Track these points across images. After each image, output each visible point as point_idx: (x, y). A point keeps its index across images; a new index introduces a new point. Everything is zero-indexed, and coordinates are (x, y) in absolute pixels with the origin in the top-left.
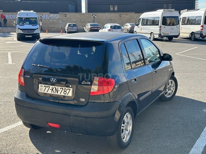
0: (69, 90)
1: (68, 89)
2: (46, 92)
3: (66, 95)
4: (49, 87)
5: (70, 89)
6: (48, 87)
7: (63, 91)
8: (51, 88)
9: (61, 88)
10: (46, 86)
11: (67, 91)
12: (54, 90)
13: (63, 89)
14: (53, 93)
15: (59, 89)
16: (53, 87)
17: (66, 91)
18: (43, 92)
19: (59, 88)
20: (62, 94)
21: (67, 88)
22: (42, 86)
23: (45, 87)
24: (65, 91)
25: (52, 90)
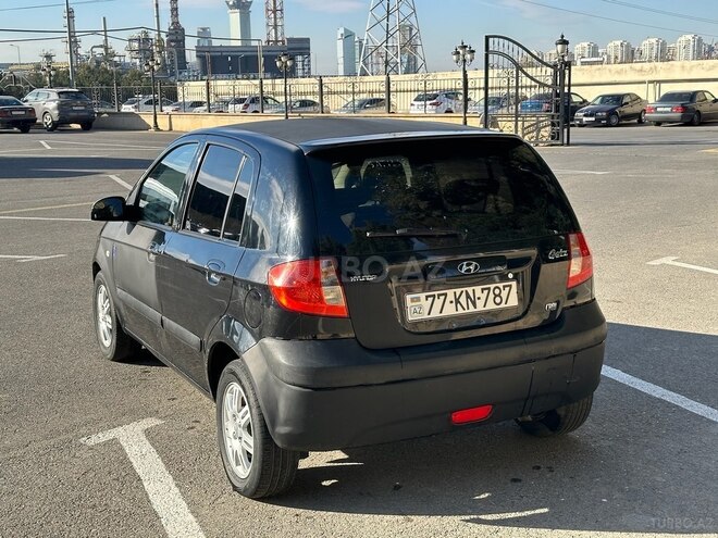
0: (507, 289)
1: (504, 287)
2: (435, 314)
3: (503, 305)
4: (446, 295)
5: (510, 286)
6: (439, 295)
7: (491, 296)
8: (450, 297)
9: (483, 290)
10: (434, 296)
11: (504, 294)
12: (463, 300)
13: (489, 289)
14: (461, 311)
15: (478, 293)
16: (458, 291)
17: (499, 295)
18: (426, 316)
19: (478, 289)
20: (491, 306)
21: (501, 285)
22: (418, 299)
23: (430, 299)
24: (496, 296)
25: (457, 301)
